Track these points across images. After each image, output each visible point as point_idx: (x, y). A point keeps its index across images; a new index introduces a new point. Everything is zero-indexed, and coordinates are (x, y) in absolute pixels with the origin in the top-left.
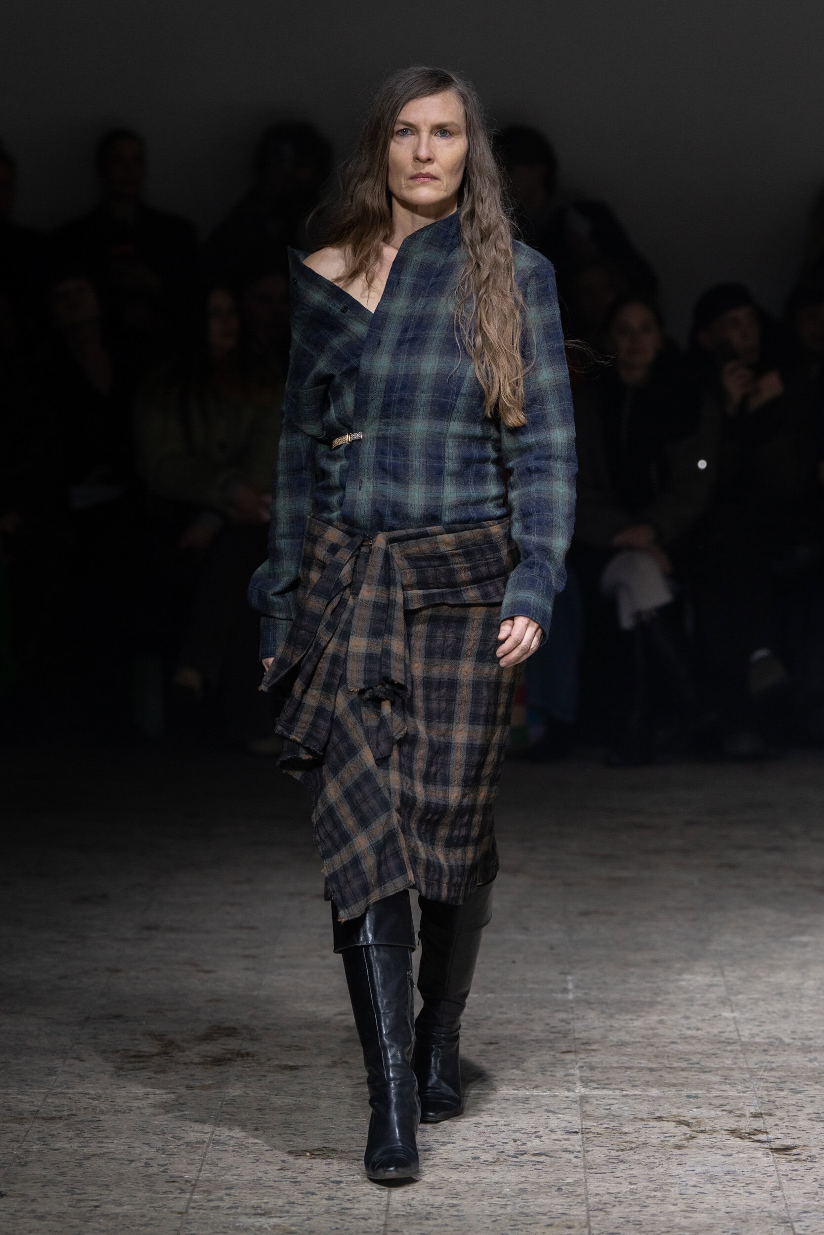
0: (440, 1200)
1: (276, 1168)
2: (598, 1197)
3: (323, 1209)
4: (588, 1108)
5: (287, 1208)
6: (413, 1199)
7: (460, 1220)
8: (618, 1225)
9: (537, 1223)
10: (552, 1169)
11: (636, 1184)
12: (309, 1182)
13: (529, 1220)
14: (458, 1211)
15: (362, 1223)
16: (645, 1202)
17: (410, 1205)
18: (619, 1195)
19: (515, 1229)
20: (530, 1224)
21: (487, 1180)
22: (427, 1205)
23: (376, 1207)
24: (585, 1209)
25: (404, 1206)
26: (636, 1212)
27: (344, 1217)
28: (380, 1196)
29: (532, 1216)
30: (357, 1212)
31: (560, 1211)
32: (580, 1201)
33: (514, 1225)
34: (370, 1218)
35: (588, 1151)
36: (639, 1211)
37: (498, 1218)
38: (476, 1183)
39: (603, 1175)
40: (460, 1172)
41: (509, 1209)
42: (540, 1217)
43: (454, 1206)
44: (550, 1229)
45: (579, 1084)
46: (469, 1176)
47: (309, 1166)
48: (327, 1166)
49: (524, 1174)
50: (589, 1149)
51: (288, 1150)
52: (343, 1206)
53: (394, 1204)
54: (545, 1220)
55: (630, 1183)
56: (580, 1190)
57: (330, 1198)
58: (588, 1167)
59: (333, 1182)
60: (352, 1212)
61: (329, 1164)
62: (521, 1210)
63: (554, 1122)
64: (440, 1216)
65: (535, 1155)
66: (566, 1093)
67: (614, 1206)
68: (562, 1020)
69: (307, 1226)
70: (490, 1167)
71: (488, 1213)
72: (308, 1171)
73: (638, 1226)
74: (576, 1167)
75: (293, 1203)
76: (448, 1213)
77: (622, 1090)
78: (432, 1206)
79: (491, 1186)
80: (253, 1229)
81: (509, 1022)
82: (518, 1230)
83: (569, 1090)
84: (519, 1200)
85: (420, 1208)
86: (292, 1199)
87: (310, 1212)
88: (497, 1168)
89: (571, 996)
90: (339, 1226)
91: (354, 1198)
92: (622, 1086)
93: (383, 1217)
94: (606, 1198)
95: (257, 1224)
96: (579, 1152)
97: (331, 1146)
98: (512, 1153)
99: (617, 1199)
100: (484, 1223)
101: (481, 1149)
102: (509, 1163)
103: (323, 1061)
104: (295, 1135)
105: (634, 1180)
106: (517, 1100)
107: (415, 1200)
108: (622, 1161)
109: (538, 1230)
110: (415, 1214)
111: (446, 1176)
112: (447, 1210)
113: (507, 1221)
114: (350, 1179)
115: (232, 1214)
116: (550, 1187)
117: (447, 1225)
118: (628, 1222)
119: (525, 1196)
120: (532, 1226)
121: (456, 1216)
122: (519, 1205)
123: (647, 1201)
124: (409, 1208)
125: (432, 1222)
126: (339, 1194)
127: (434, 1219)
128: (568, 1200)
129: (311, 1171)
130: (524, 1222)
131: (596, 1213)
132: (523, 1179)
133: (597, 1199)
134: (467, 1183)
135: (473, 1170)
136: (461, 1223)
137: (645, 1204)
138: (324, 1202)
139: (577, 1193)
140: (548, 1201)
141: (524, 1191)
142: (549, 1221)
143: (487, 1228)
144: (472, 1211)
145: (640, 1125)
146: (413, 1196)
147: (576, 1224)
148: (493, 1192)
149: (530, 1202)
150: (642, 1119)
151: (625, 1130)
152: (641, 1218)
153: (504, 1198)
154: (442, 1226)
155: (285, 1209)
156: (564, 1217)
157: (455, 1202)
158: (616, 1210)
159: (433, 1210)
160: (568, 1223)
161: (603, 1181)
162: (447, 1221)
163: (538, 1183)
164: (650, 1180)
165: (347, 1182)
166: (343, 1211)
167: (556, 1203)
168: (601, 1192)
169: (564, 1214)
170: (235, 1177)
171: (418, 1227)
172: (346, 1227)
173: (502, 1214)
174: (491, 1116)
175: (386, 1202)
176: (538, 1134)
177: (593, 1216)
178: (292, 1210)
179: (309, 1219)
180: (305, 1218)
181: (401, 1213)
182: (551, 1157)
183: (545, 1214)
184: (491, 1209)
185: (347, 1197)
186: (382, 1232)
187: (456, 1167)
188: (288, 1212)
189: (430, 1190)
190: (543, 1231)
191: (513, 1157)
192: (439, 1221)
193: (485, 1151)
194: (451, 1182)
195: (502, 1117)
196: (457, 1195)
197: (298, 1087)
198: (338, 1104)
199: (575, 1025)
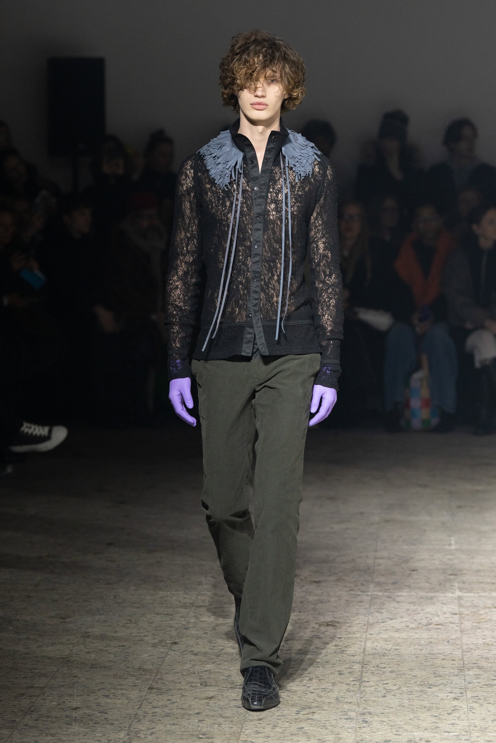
0: (389, 647)
1: (309, 631)
2: (467, 646)
3: (333, 651)
4: (462, 602)
5: (315, 650)
6: (377, 646)
7: (400, 656)
8: (477, 659)
9: (438, 658)
10: (444, 632)
11: (486, 639)
12: (326, 637)
13: (434, 657)
14: (399, 652)
15: (352, 658)
16: (490, 648)
17: (375, 649)
18: (478, 645)
19: (427, 661)
20: (434, 659)
21: (413, 637)
22: (384, 649)
23: (359, 650)
24: (461, 651)
25: (372, 649)
26: (486, 653)
27: (343, 655)
28: (360, 644)
29: (435, 655)
30: (349, 652)
31: (449, 652)
32: (458, 647)
33: (426, 659)
34: (356, 655)
35: (462, 623)
36: (488, 653)
37: (419, 656)
38: (408, 639)
39: (470, 635)
40: (399, 633)
41: (424, 651)
42: (439, 655)
43: (397, 649)
44: (444, 661)
45: (457, 590)
46: (404, 635)
47: (326, 630)
48: (335, 630)
49: (431, 634)
50: (463, 622)
51: (315, 622)
52: (343, 649)
53: (368, 649)
54: (441, 656)
55: (483, 639)
56: (459, 642)
57: (336, 646)
58: (462, 631)
59: (338, 638)
60: (347, 652)
61: (336, 629)
62: (429, 652)
63: (445, 609)
64: (390, 654)
65: (436, 625)
66: (451, 595)
67: (475, 650)
68: (449, 559)
69: (325, 659)
70: (414, 631)
71: (413, 653)
72: (325, 632)
73: (487, 660)
74: (456, 631)
75: (318, 648)
76: (394, 653)
77: (479, 593)
78: (386, 650)
79: (415, 640)
80: (299, 660)
81: (423, 560)
82: (428, 661)
83: (453, 593)
84: (428, 647)
85: (380, 650)
86: (318, 646)
87: (327, 652)
88: (417, 631)
89: (453, 547)
90: (341, 659)
91: (348, 646)
92: (479, 591)
93: (362, 655)
94: (471, 646)
95: (301, 658)
96: (458, 623)
97: (337, 620)
98: (425, 624)
99: (477, 647)
100: (412, 658)
101: (410, 622)
102: (424, 629)
103: (332, 578)
104: (319, 614)
105: (485, 637)
106: (427, 598)
107: (378, 647)
108: (479, 628)
109: (438, 662)
110: (378, 654)
111: (393, 635)
112: (393, 652)
113: (423, 657)
114: (346, 636)
115: (288, 653)
116: (444, 640)
117: (393, 659)
118: (482, 658)
119: (431, 645)
120: (435, 660)
121: (398, 654)
122: (428, 649)
123: (491, 648)
124: (375, 650)
125: (386, 658)
126: (341, 644)
127: (387, 656)
128: (453, 647)
129: (327, 632)
130: (432, 657)
131: (467, 653)
132: (430, 637)
133: (467, 647)
134: (403, 638)
135: (406, 632)
136: (400, 658)
137: (491, 649)
138: (333, 647)
139: (457, 644)
140: (442, 647)
141: (431, 642)
142: (444, 657)
143: (413, 660)
144: (406, 652)
145: (487, 610)
146: (377, 645)
147: (457, 659)
148: (416, 643)
149: (434, 648)
150: (489, 608)
151: (481, 612)
152: (489, 656)
153: (421, 646)
154: (391, 659)
155: (314, 651)
156: (451, 655)
157: (397, 648)
158: (476, 652)
159: (386, 652)
160: (453, 658)
161: (470, 638)
162: (393, 657)
163: (438, 639)
164: (493, 637)
165: (345, 638)
166: (343, 652)
167: (447, 648)
168: (469, 643)
169: (451, 654)
170: (290, 635)
171: (380, 660)
172: (344, 660)
173: (421, 654)
174: (415, 605)
175: (363, 648)
176: (437, 615)
177: (465, 655)
178: (318, 651)
179: (326, 656)
180: (324, 655)
181: (371, 653)
182: (444, 626)
183: (441, 654)
184: (415, 651)
185: (345, 645)
186: (361, 662)
187: (397, 631)
188: (315, 652)
189: (385, 642)
190: (440, 662)
191: (426, 626)
192: (390, 657)
193: (412, 623)
194: (395, 638)
195: (420, 606)
196: (398, 644)
197: (320, 592)
198: (340, 600)
199: (456, 561)
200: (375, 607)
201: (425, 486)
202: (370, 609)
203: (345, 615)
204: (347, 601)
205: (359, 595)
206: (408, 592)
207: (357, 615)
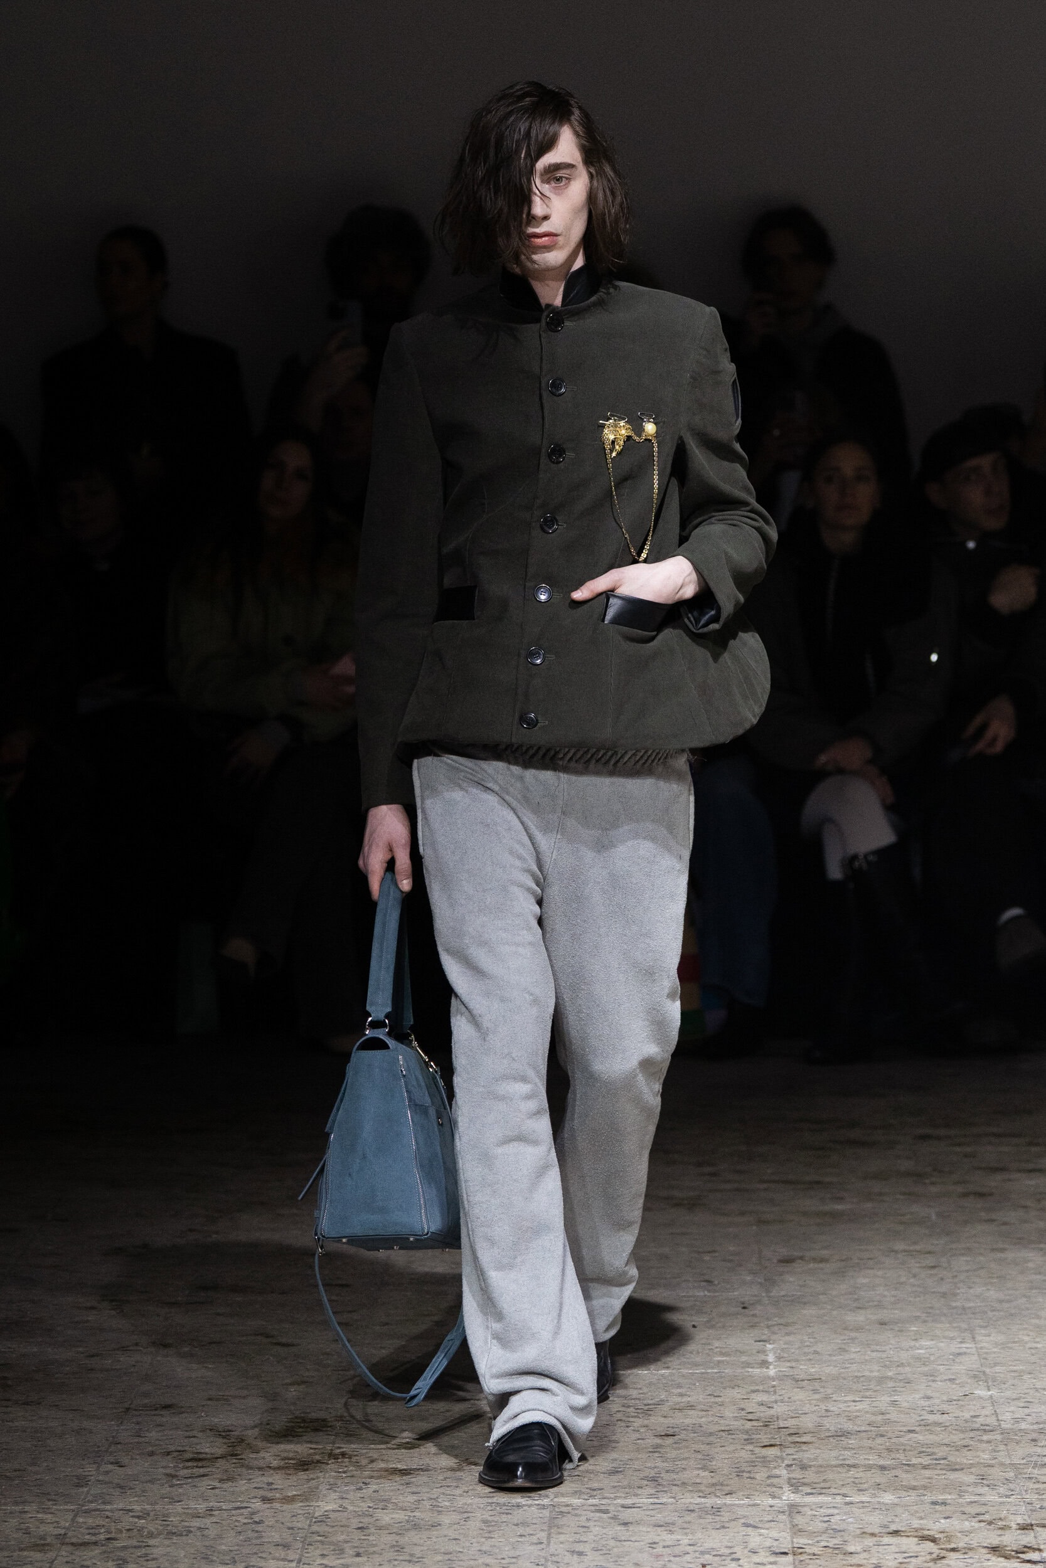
4: (799, 1520)
45: (786, 1488)
63: (755, 1540)
66: (771, 1501)
68: (762, 1404)
77: (844, 1496)
81: (691, 1407)
83: (774, 1497)
92: (844, 1491)
106: (704, 1511)
145: (870, 1542)
150: (873, 1535)
151: (851, 1549)
174: (671, 1532)
176: (734, 1556)
195: (686, 1534)
197: (412, 1498)
198: (466, 1519)
199: (779, 1409)
200: (562, 1538)
201: (693, 1204)
202: (549, 1543)
203: (480, 1561)
204: (485, 1522)
205: (518, 1506)
206: (651, 1496)
207: (514, 1560)
